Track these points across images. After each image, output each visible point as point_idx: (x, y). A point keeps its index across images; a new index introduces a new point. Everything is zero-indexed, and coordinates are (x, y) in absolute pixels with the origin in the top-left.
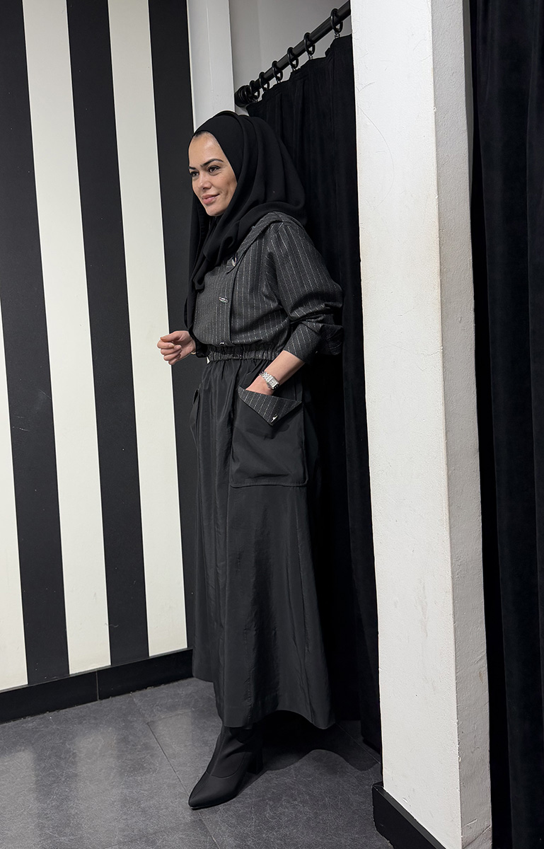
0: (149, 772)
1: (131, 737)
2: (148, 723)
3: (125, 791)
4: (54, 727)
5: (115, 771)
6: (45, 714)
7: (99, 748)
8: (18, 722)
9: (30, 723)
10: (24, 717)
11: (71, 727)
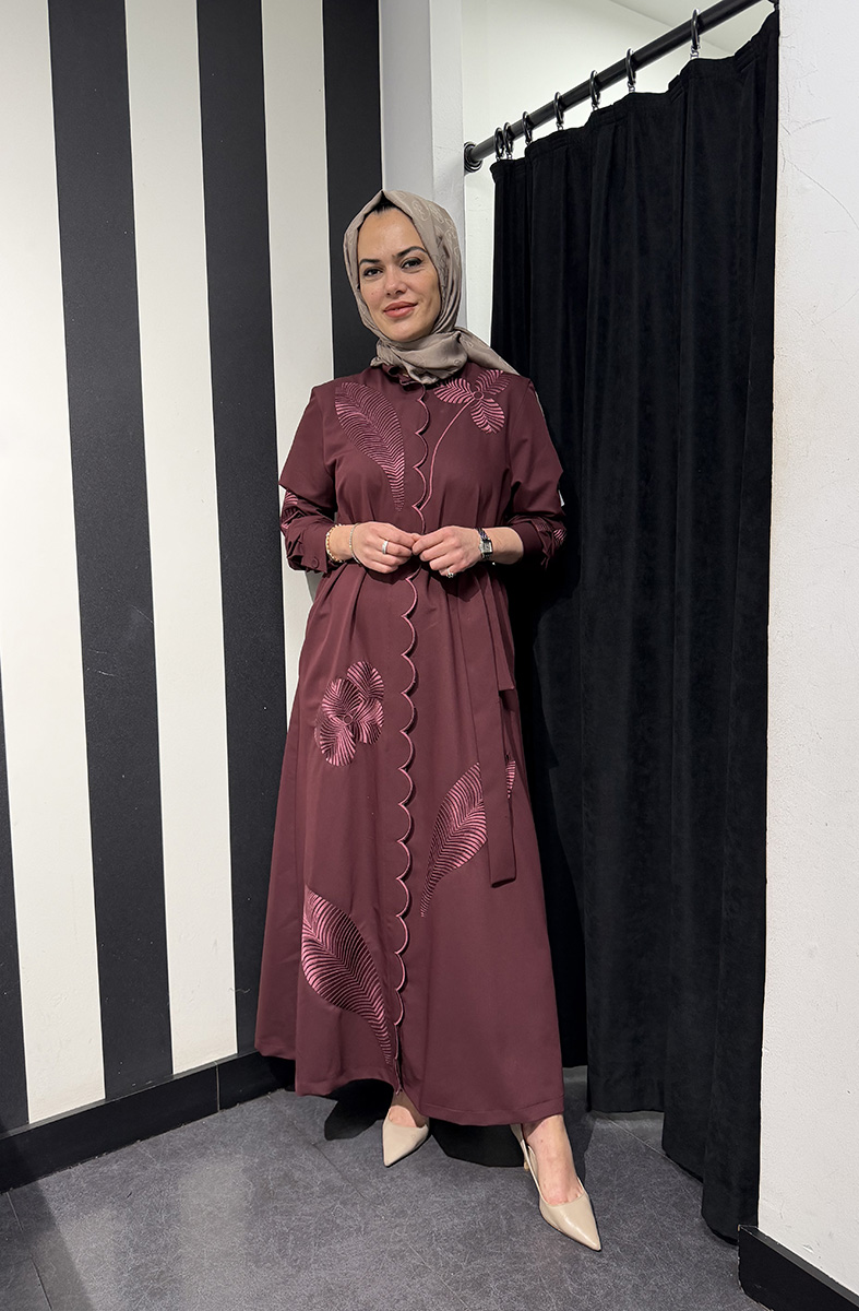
0: (350, 1234)
1: (297, 1175)
2: (315, 1145)
3: (322, 1274)
4: (158, 1166)
5: (291, 1238)
6: (134, 1145)
7: (250, 1199)
8: (88, 1164)
9: (113, 1164)
10: (100, 1154)
11: (189, 1165)
